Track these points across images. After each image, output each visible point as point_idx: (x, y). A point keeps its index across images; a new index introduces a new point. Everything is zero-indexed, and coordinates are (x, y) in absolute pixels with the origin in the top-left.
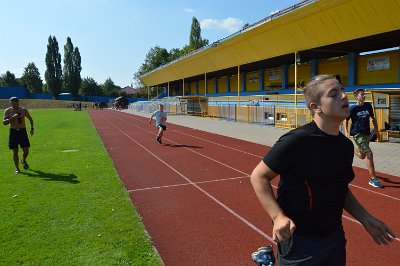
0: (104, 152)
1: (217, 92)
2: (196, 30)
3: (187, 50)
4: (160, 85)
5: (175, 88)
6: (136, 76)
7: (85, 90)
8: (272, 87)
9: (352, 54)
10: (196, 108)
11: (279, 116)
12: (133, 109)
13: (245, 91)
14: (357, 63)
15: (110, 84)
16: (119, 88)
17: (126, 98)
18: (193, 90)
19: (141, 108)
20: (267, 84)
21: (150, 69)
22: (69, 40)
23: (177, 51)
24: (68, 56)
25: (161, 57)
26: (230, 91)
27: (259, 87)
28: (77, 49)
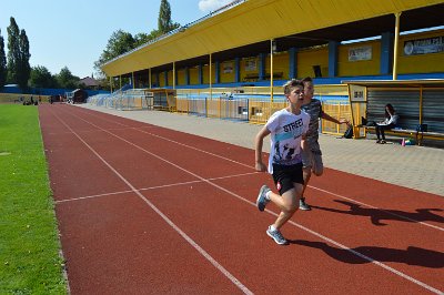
0: (41, 155)
1: (189, 83)
2: (166, 13)
3: (155, 35)
4: (123, 76)
5: (141, 78)
6: (97, 65)
7: (36, 81)
8: (248, 78)
9: (333, 43)
10: (163, 103)
11: (254, 111)
12: (93, 103)
13: (219, 82)
14: (338, 52)
15: (66, 74)
16: (78, 79)
17: (84, 90)
18: (163, 82)
19: (101, 103)
20: (243, 75)
21: (113, 57)
22: (13, 20)
23: (144, 36)
24: (13, 40)
25: (125, 43)
26: (203, 84)
27: (234, 79)
28: (23, 31)
